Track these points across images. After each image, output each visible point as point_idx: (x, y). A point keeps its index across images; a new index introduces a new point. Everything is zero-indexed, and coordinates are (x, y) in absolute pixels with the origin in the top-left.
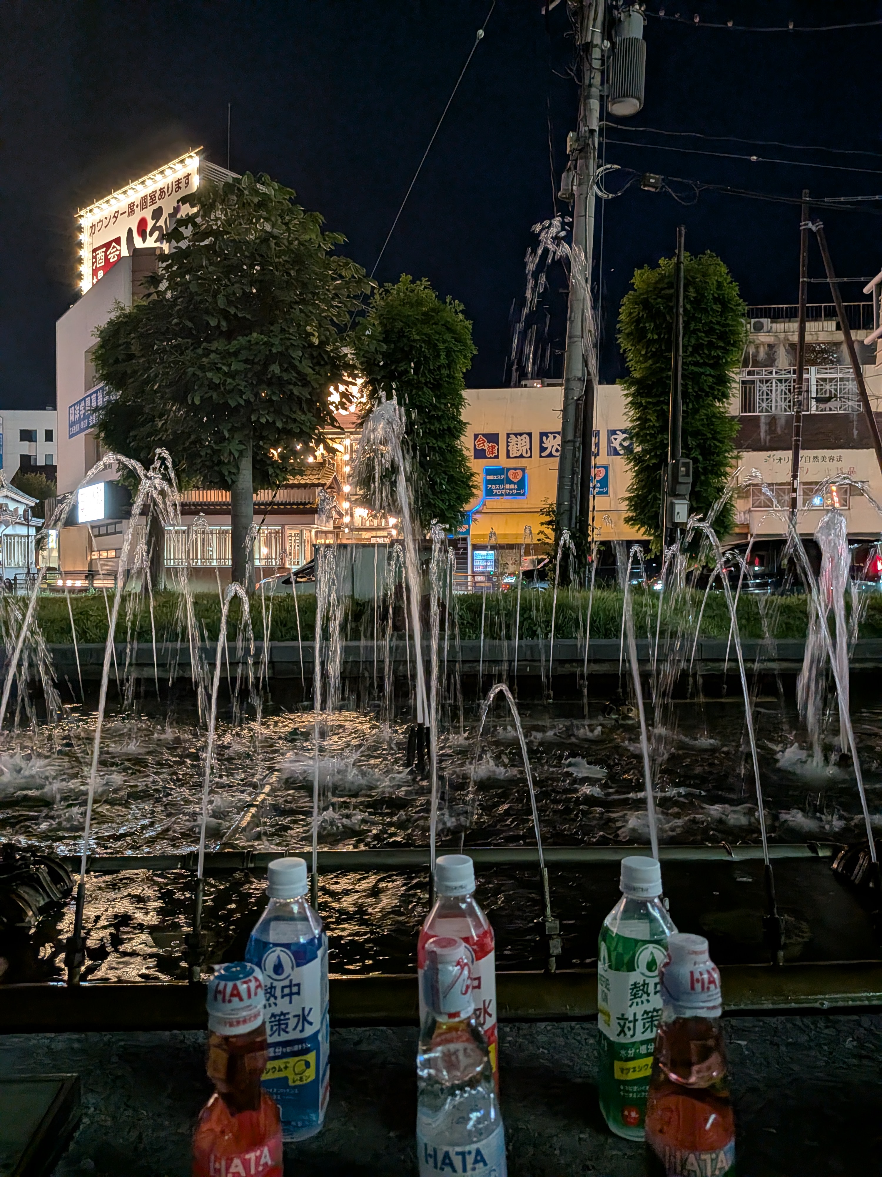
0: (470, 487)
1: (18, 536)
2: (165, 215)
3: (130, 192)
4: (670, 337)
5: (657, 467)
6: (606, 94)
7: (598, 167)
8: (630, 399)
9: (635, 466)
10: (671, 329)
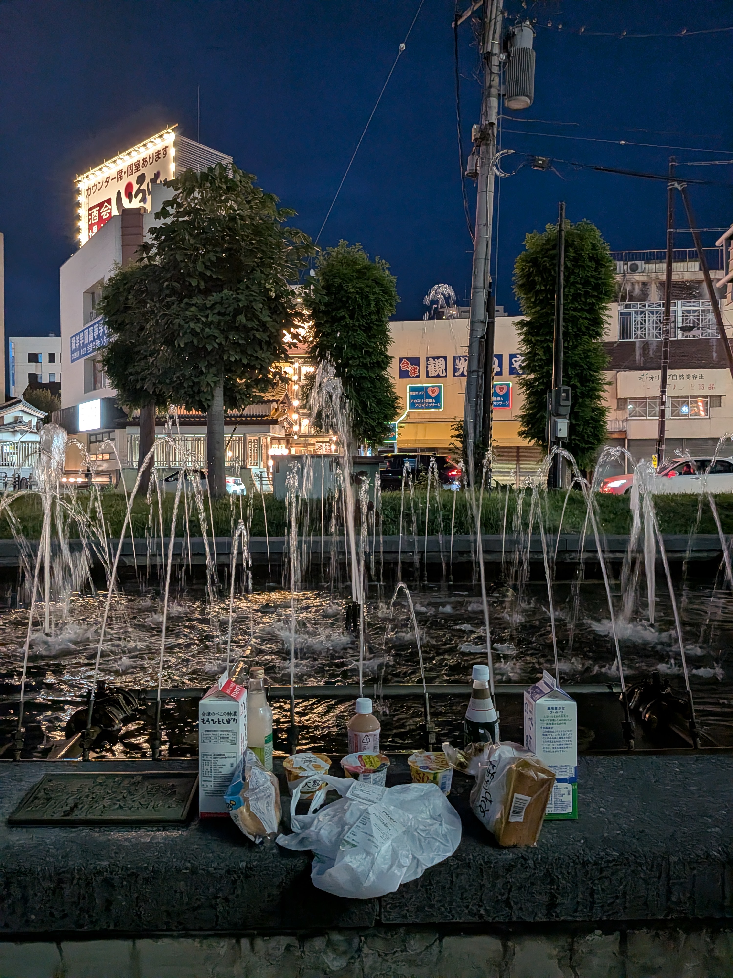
0: (395, 408)
1: (32, 442)
2: (147, 180)
3: (119, 162)
4: (554, 288)
5: (544, 392)
6: (502, 93)
7: (497, 152)
8: (523, 337)
9: (526, 390)
10: (555, 281)
